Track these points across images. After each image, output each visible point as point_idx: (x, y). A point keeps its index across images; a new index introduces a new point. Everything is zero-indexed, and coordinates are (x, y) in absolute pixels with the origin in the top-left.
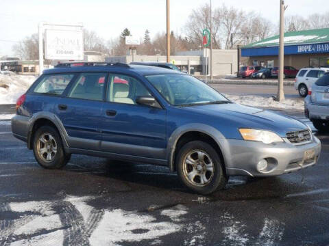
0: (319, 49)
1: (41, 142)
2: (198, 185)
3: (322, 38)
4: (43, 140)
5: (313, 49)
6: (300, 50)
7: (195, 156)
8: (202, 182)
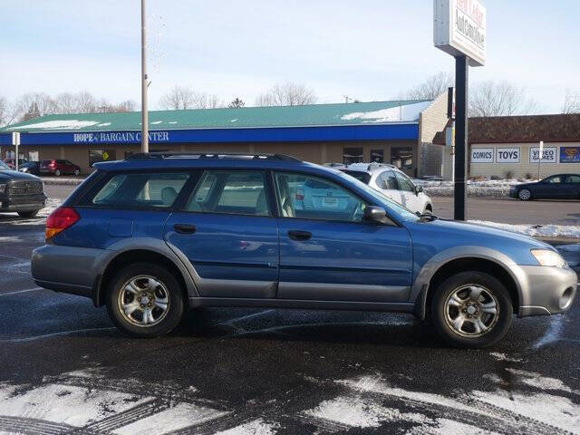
0: (103, 138)
1: (127, 291)
2: (471, 335)
3: (105, 124)
4: (132, 287)
5: (96, 138)
6: (77, 139)
7: (466, 294)
8: (479, 330)
